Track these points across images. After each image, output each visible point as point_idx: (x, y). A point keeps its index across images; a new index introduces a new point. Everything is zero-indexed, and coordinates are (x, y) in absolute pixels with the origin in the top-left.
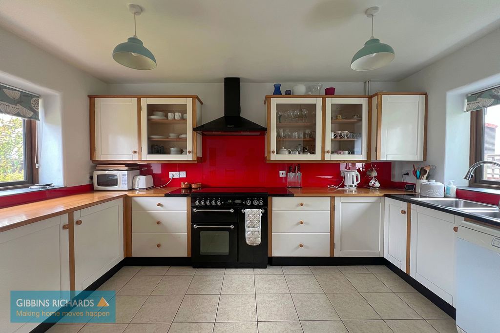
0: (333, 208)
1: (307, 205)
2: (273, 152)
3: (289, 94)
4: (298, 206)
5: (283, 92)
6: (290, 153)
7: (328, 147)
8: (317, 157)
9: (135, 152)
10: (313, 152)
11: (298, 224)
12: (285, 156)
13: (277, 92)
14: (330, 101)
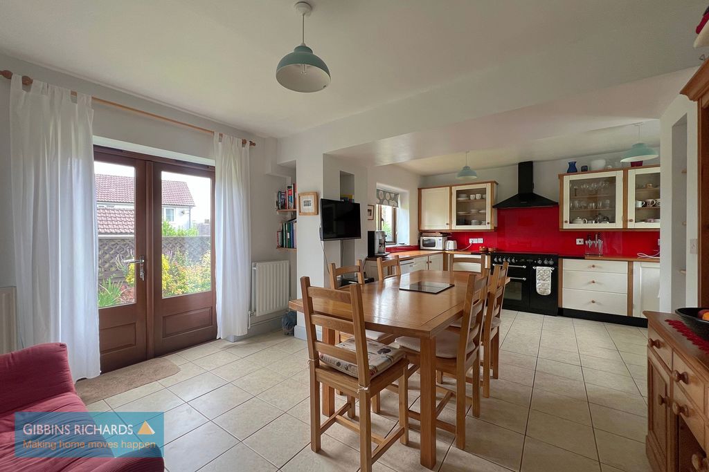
1: (598, 267)
2: (566, 222)
3: (585, 170)
4: (589, 267)
5: (578, 166)
6: (585, 222)
7: (631, 215)
8: (618, 225)
9: (447, 224)
10: (613, 221)
11: (589, 283)
12: (580, 225)
13: (572, 169)
14: (632, 173)
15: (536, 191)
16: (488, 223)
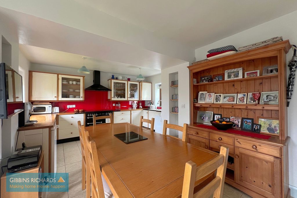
0: (131, 114)
1: (124, 114)
2: (113, 97)
3: (117, 79)
4: (121, 114)
5: (115, 78)
6: (117, 98)
7: (129, 96)
8: (126, 99)
9: (55, 97)
10: (124, 97)
11: (121, 120)
12: (116, 99)
13: (113, 78)
14: (129, 82)
15: (101, 84)
16: (82, 97)
